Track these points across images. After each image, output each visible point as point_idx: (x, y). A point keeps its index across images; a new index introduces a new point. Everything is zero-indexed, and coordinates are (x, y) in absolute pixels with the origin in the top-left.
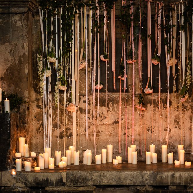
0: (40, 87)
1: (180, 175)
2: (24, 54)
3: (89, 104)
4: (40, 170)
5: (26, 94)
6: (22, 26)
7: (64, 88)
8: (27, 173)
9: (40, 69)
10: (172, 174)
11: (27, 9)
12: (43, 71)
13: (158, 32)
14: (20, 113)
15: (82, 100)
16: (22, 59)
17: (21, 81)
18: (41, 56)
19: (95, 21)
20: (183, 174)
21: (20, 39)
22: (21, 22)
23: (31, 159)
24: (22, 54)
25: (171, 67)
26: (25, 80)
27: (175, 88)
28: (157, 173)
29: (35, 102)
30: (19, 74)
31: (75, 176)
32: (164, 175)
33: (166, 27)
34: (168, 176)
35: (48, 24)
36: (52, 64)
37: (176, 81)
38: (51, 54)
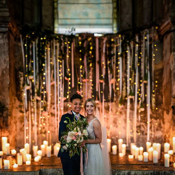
0: (22, 97)
1: (135, 173)
2: (6, 68)
4: (19, 166)
5: (8, 101)
6: (4, 44)
8: (5, 173)
10: (128, 172)
11: (7, 29)
12: (24, 85)
14: (3, 117)
15: (52, 107)
16: (4, 72)
17: (4, 90)
18: (22, 73)
20: (137, 172)
21: (3, 55)
22: (3, 40)
23: (10, 157)
24: (4, 68)
25: (112, 85)
26: (7, 89)
27: (115, 99)
28: (115, 170)
29: (19, 108)
30: (2, 84)
31: (47, 173)
32: (121, 173)
34: (125, 174)
36: (31, 80)
37: (116, 93)
38: (30, 73)
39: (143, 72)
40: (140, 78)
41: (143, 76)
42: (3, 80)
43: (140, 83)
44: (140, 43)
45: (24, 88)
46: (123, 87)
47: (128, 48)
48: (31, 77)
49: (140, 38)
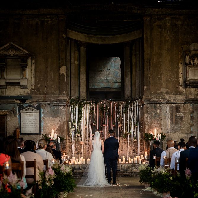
0: (70, 135)
1: (124, 165)
2: (65, 121)
3: (88, 142)
4: (72, 164)
5: (66, 136)
7: (79, 135)
9: (70, 127)
10: (121, 165)
11: (66, 104)
12: (71, 128)
13: (115, 114)
14: (63, 144)
15: (86, 140)
16: (64, 123)
17: (64, 132)
18: (70, 123)
19: (90, 110)
21: (63, 115)
22: (64, 109)
25: (120, 128)
27: (121, 135)
29: (68, 140)
30: (63, 129)
33: (118, 112)
35: (73, 110)
36: (74, 126)
37: (122, 132)
38: (74, 122)
39: (135, 121)
40: (134, 125)
41: (135, 123)
42: (63, 127)
43: (134, 127)
44: (134, 107)
45: (71, 130)
46: (125, 129)
47: (128, 108)
48: (75, 124)
49: (134, 104)
